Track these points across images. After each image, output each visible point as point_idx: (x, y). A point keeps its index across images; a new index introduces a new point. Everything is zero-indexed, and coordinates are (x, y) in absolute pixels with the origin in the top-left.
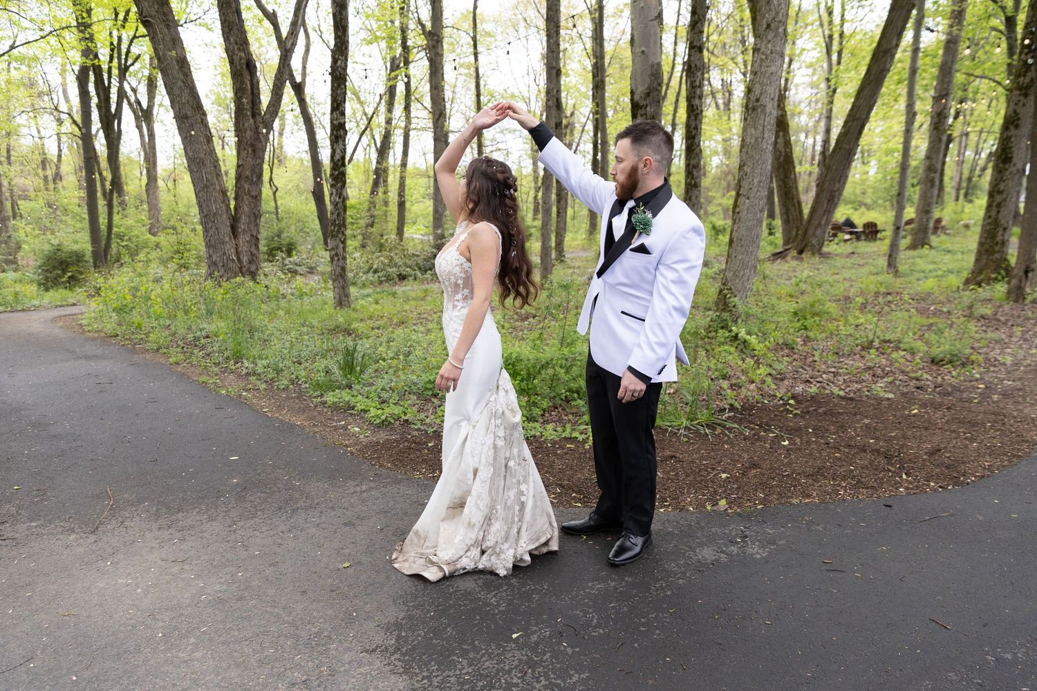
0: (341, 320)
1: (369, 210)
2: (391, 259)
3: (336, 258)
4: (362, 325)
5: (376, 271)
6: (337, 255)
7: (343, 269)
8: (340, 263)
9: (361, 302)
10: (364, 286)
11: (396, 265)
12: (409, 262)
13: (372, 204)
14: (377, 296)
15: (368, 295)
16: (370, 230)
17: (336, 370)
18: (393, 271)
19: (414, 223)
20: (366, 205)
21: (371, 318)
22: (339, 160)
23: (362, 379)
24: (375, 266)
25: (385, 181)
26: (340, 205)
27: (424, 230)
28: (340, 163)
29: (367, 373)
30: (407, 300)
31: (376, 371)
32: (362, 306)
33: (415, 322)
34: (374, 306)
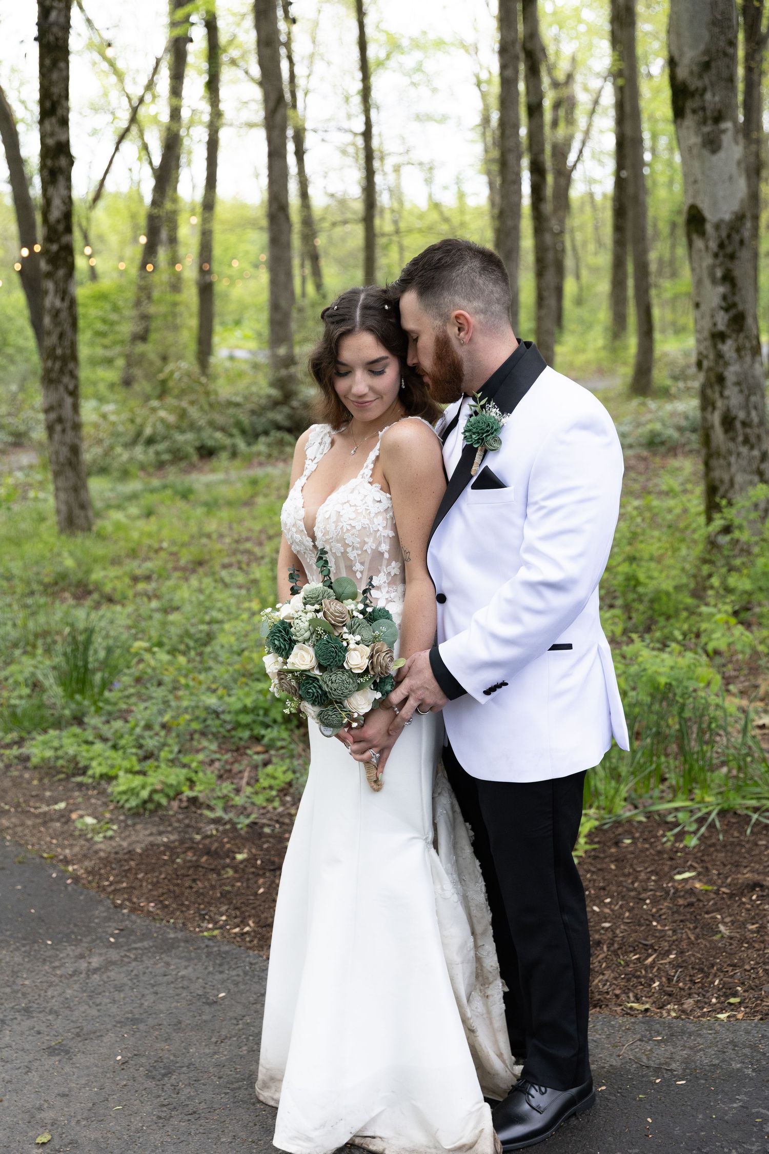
0: (69, 563)
1: (138, 303)
2: (183, 414)
3: (58, 428)
4: (113, 572)
5: (150, 441)
6: (60, 420)
7: (75, 450)
8: (69, 437)
9: (117, 516)
10: (125, 474)
11: (193, 427)
12: (220, 419)
13: (145, 292)
14: (149, 499)
15: (134, 497)
16: (140, 348)
17: (50, 681)
18: (186, 439)
19: (238, 323)
20: (130, 294)
21: (133, 554)
22: (58, 221)
23: (107, 701)
24: (148, 431)
25: (173, 240)
26: (64, 315)
27: (253, 345)
28: (61, 227)
29: (118, 686)
30: (211, 506)
31: (138, 680)
32: (118, 526)
33: (226, 560)
34: (141, 524)
